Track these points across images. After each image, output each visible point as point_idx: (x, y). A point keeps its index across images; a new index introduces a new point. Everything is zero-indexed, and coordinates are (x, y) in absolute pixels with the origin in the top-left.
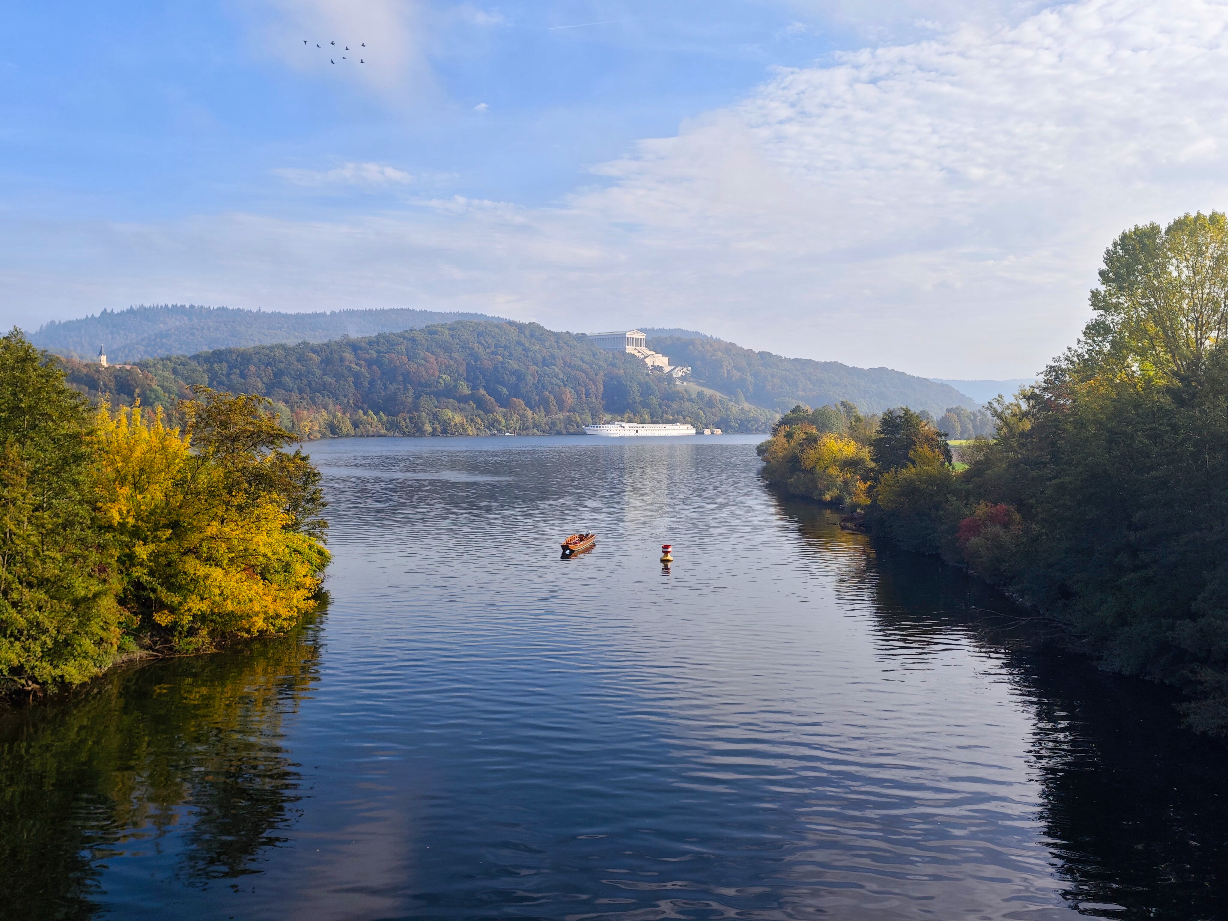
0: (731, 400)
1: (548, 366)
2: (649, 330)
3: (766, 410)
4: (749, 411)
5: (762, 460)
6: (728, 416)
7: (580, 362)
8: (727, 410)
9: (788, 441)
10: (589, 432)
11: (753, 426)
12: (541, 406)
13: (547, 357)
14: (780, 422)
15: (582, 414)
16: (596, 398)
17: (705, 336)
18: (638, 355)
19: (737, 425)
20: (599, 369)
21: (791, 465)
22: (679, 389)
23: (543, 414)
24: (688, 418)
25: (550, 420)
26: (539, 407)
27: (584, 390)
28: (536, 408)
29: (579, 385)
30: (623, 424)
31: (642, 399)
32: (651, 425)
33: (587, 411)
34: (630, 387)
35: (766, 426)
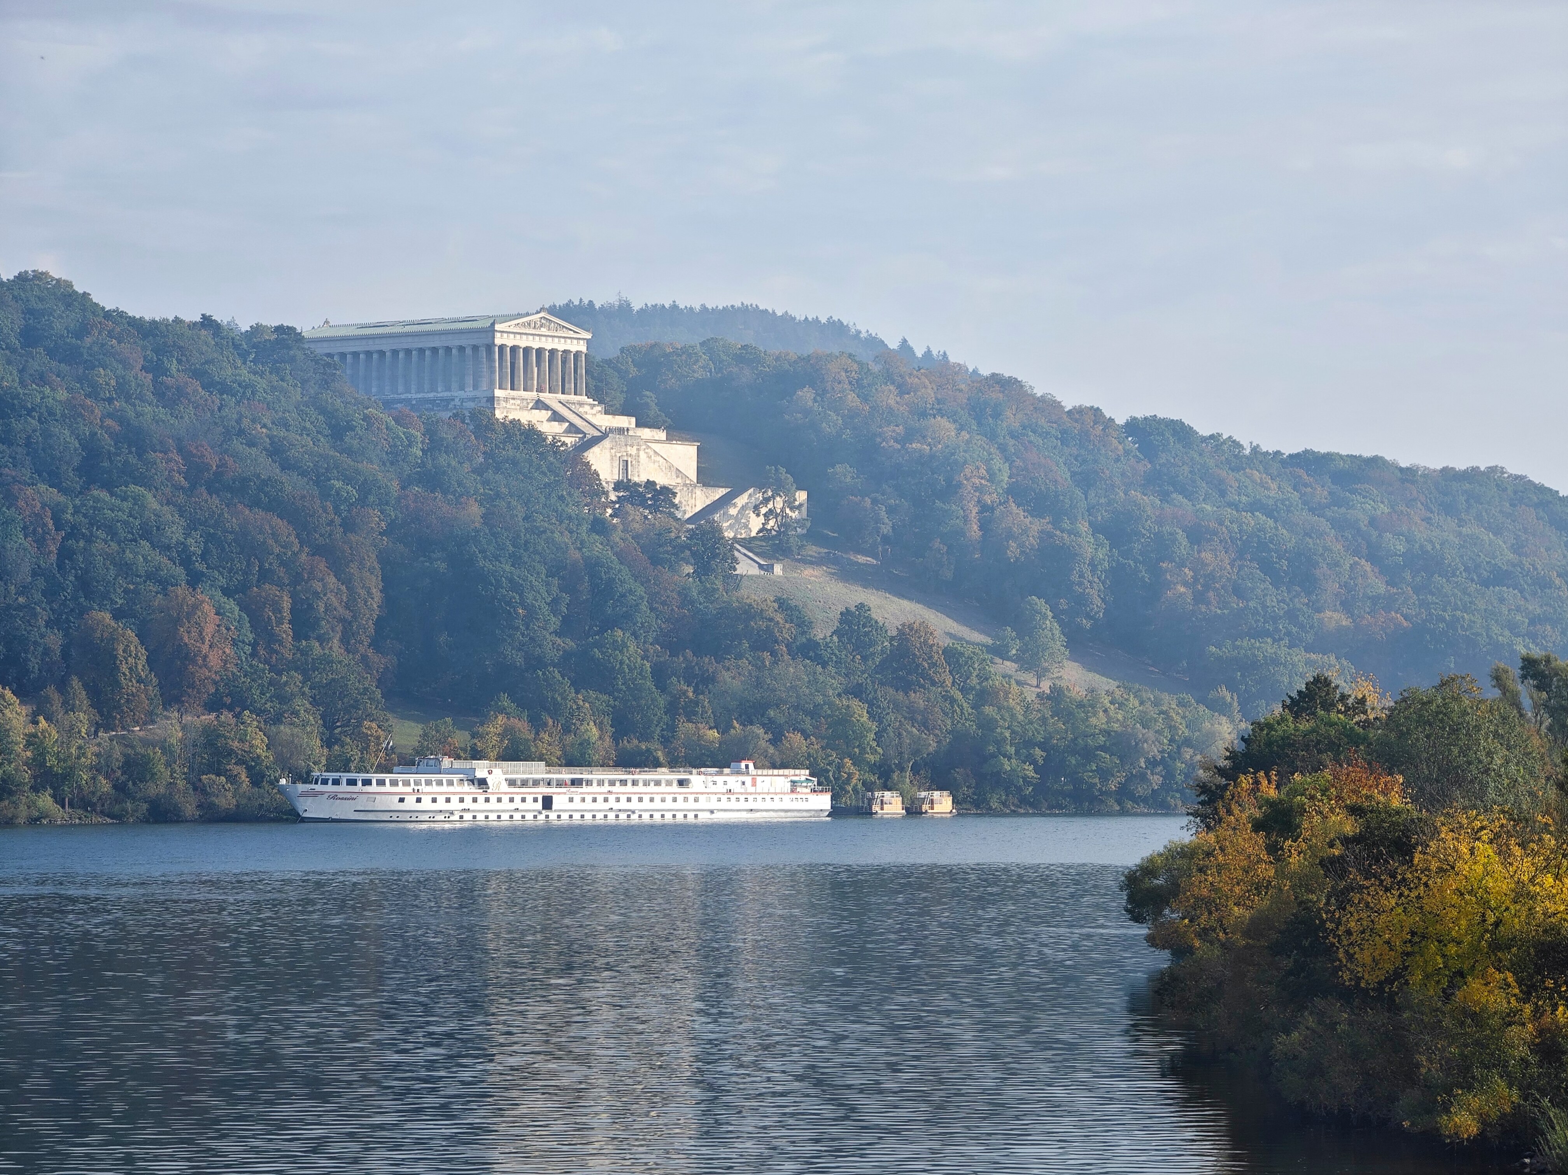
0: (1000, 652)
1: (109, 486)
2: (607, 312)
3: (1169, 701)
4: (1089, 705)
5: (1151, 940)
6: (987, 725)
7: (267, 468)
8: (984, 696)
9: (1273, 849)
10: (310, 808)
11: (1104, 774)
12: (76, 683)
13: (107, 442)
14: (1232, 756)
15: (277, 719)
16: (345, 640)
17: (874, 342)
18: (550, 429)
19: (1029, 771)
20: (362, 501)
21: (1287, 963)
22: (750, 594)
23: (83, 719)
24: (796, 739)
25: (118, 752)
26: (62, 686)
27: (286, 604)
28: (51, 691)
29: (265, 576)
30: (481, 769)
31: (569, 644)
32: (618, 775)
33: (301, 704)
34: (515, 587)
35: (1169, 775)
